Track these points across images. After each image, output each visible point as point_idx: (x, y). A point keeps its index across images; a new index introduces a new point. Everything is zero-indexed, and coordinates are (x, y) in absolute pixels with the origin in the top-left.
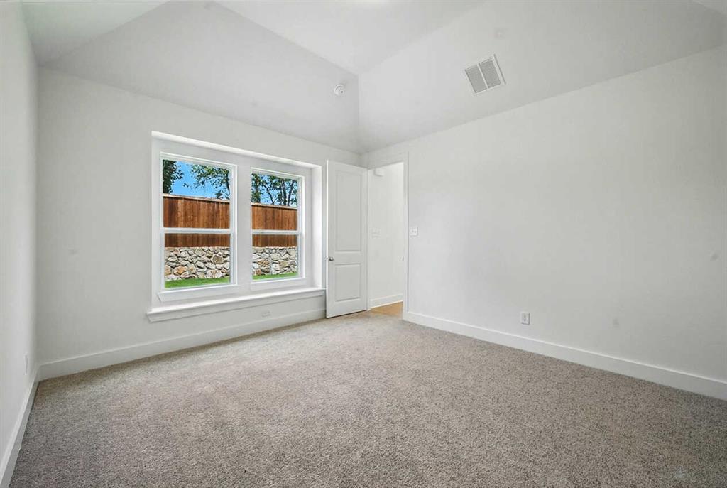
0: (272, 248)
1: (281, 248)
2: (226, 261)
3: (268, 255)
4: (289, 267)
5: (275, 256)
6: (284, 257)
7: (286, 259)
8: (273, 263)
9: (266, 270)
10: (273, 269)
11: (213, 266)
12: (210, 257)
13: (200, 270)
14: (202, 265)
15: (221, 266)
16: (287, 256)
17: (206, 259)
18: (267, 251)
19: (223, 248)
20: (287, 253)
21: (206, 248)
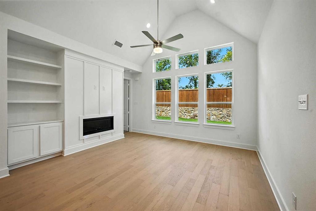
0: (213, 108)
1: (218, 108)
2: (191, 113)
3: (210, 111)
4: (221, 118)
5: (214, 112)
6: (219, 113)
7: (220, 114)
8: (213, 115)
9: (208, 118)
10: (212, 118)
11: (187, 114)
12: (186, 111)
13: (183, 115)
14: (183, 113)
15: (190, 114)
16: (221, 112)
17: (185, 111)
18: (210, 110)
19: (191, 107)
20: (221, 111)
21: (185, 107)
